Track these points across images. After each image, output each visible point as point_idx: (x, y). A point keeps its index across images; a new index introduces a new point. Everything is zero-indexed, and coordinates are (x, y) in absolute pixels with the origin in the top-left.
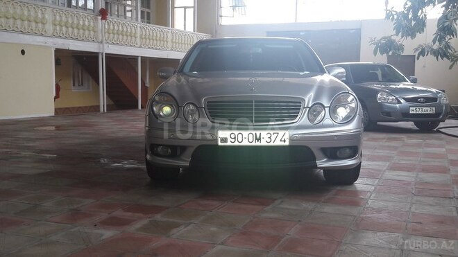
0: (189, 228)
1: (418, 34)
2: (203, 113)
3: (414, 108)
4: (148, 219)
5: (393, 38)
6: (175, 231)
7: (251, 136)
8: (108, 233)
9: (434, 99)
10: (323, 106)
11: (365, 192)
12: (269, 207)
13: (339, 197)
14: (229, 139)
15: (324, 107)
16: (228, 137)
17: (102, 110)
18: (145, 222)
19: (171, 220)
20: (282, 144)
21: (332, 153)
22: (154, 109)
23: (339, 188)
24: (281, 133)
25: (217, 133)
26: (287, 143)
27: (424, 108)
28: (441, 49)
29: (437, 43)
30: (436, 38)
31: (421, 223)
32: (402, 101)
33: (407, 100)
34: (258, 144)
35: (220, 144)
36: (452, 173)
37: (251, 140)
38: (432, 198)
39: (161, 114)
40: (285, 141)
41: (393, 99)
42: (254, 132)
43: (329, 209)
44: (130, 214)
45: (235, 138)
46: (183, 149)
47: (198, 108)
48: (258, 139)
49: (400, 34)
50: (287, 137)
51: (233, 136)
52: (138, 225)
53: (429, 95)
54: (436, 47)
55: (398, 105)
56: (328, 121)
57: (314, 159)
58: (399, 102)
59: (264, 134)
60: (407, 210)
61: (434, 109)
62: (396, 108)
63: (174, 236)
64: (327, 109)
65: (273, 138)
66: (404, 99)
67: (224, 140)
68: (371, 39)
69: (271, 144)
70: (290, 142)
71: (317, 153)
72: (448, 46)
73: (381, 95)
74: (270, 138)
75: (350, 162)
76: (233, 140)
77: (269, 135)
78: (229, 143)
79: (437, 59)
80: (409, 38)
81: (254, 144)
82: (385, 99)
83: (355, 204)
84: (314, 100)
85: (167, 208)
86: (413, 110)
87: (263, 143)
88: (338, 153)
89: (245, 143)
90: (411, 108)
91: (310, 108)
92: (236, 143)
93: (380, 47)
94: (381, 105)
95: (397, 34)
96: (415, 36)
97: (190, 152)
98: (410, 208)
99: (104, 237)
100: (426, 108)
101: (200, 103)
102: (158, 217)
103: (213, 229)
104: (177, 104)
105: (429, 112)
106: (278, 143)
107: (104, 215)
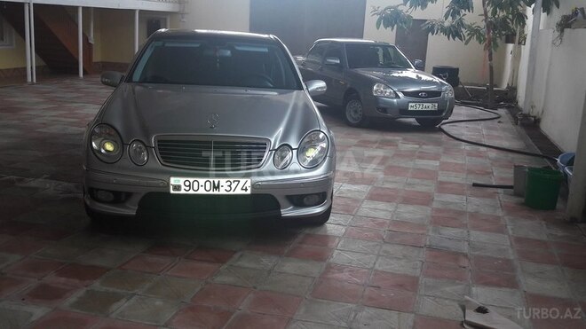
0: (133, 300)
1: (430, 3)
2: (153, 154)
3: (414, 104)
4: (85, 289)
5: (400, 8)
6: (115, 306)
7: (208, 184)
8: (39, 311)
9: (437, 94)
10: (291, 147)
11: (335, 237)
12: (225, 266)
13: (305, 246)
14: (183, 187)
15: (292, 149)
16: (181, 184)
17: (29, 79)
18: (81, 293)
19: (111, 289)
20: (244, 192)
21: (298, 200)
22: (94, 145)
23: (307, 231)
24: (242, 181)
25: (169, 180)
26: (249, 192)
27: (425, 105)
28: (454, 26)
29: (450, 18)
30: (449, 11)
31: (379, 287)
32: (401, 95)
33: (406, 94)
34: (216, 192)
35: (172, 192)
36: (435, 205)
37: (208, 189)
38: (401, 248)
39: (103, 151)
40: (246, 190)
41: (390, 93)
42: (211, 180)
43: (291, 266)
44: (63, 279)
45: (189, 186)
46: (129, 195)
47: (148, 147)
48: (217, 187)
49: (409, 3)
50: (248, 185)
51: (187, 183)
52: (73, 298)
53: (433, 88)
54: (447, 24)
55: (395, 100)
56: (295, 166)
57: (278, 207)
58: (397, 96)
59: (223, 181)
60: (371, 265)
61: (436, 105)
62: (393, 102)
63: (113, 316)
64: (295, 152)
65: (233, 186)
66: (403, 92)
67: (177, 188)
68: (374, 7)
69: (231, 193)
70: (252, 190)
71: (282, 201)
72: (461, 24)
73: (378, 86)
74: (230, 186)
75: (318, 210)
76: (188, 188)
77: (229, 183)
78: (183, 192)
79: (449, 37)
80: (419, 8)
81: (211, 192)
82: (382, 92)
83: (319, 257)
84: (281, 141)
85: (109, 270)
86: (412, 107)
87: (222, 191)
88: (305, 199)
89: (202, 191)
90: (410, 104)
91: (276, 150)
92: (191, 192)
93: (384, 18)
94: (376, 98)
95: (405, 4)
96: (426, 6)
97: (136, 199)
98: (375, 264)
99: (33, 319)
100: (427, 105)
101: (150, 142)
102: (97, 285)
103: (159, 303)
104: (122, 141)
105: (430, 109)
106: (239, 191)
107: (33, 283)
